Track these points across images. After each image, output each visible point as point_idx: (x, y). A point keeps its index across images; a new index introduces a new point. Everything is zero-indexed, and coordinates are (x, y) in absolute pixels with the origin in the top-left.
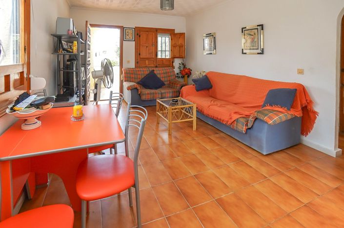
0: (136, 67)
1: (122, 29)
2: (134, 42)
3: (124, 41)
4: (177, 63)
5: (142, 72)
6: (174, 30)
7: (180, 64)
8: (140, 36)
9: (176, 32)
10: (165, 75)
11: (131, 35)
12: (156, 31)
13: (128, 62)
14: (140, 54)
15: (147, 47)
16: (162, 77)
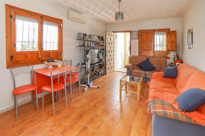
0: (139, 55)
1: (130, 32)
2: (138, 40)
3: (132, 40)
4: (172, 55)
5: (141, 59)
6: (170, 29)
7: (175, 56)
8: (141, 36)
9: (171, 31)
10: (158, 63)
11: (135, 35)
12: (154, 31)
13: (134, 52)
14: (141, 47)
15: (146, 43)
16: (155, 64)
